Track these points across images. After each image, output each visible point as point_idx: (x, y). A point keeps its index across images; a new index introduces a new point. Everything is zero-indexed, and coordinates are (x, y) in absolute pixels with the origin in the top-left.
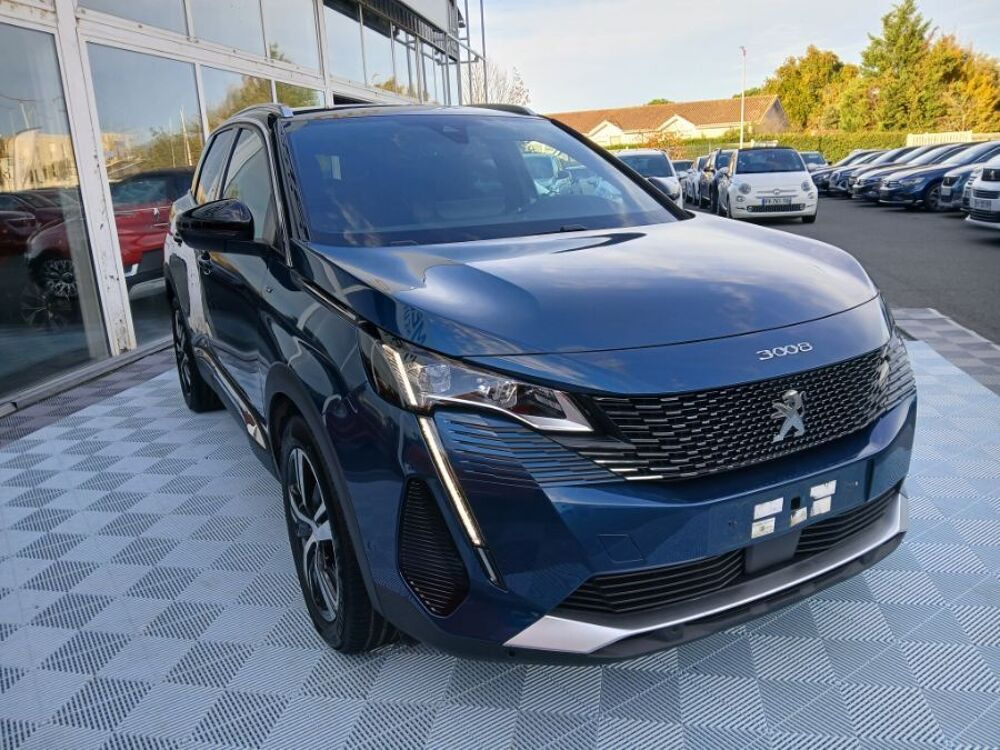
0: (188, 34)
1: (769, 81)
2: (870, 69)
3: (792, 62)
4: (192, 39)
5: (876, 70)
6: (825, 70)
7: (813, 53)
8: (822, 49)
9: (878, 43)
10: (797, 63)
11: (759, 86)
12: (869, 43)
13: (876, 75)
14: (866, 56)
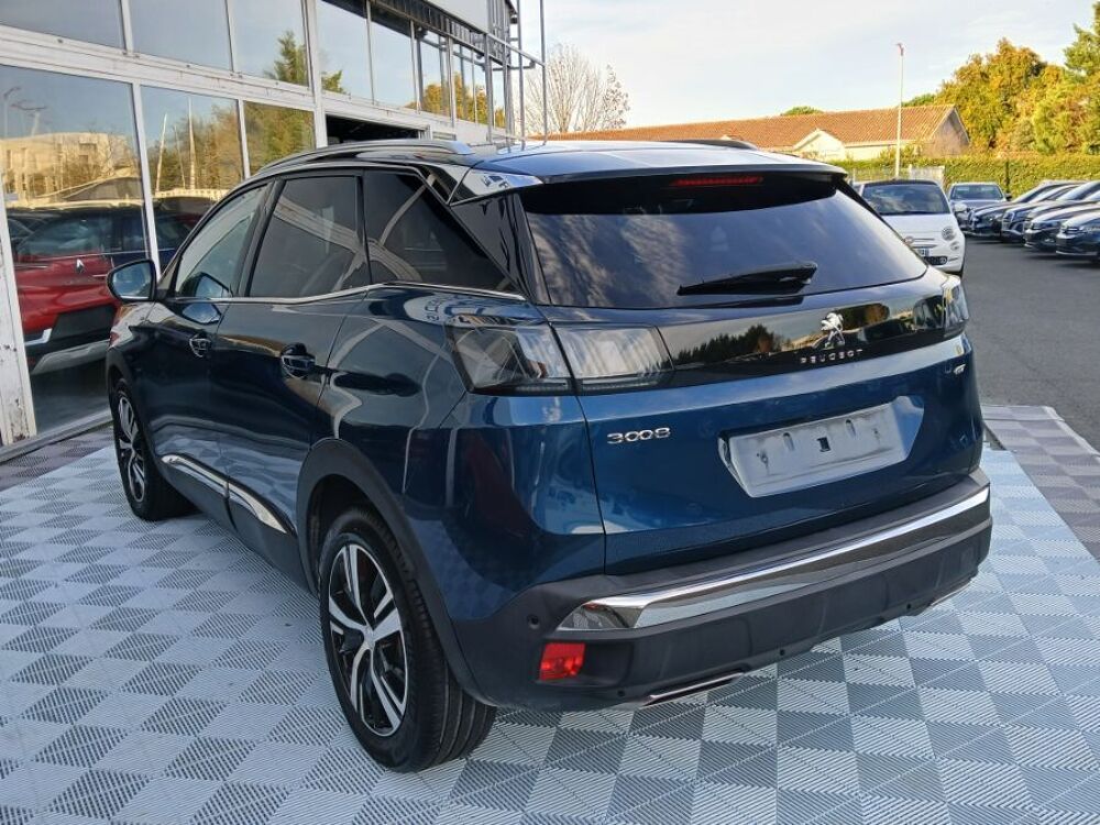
0: (125, 48)
1: (947, 86)
2: (1076, 72)
3: (978, 61)
4: (130, 54)
5: (1083, 73)
6: (1020, 71)
7: (1006, 48)
8: (1017, 44)
9: (1087, 38)
10: (985, 62)
11: (933, 92)
12: (1075, 38)
13: (1082, 80)
14: (1070, 54)
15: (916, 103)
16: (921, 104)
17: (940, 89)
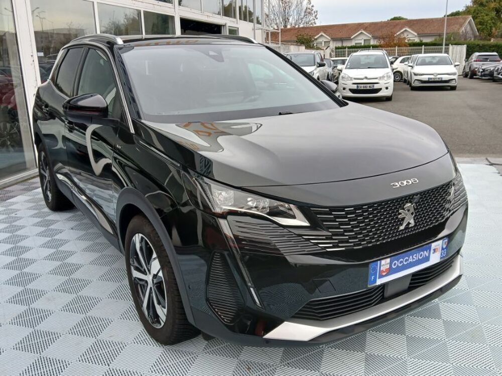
15: (453, 15)
16: (455, 15)
17: (464, 9)
